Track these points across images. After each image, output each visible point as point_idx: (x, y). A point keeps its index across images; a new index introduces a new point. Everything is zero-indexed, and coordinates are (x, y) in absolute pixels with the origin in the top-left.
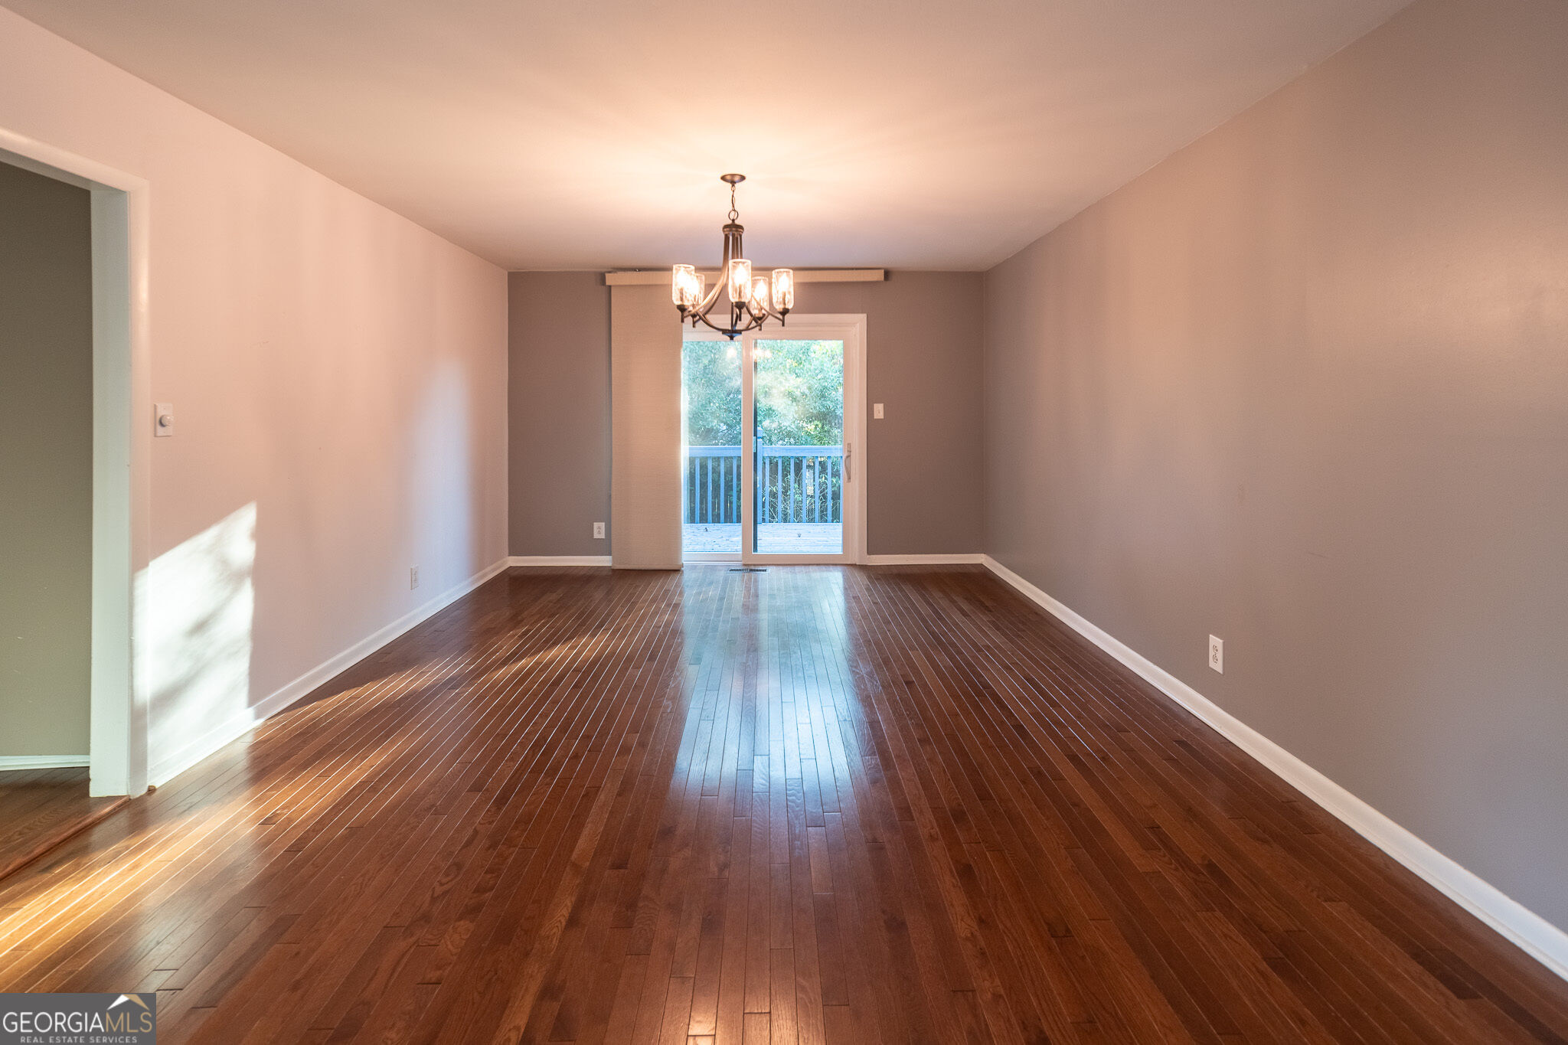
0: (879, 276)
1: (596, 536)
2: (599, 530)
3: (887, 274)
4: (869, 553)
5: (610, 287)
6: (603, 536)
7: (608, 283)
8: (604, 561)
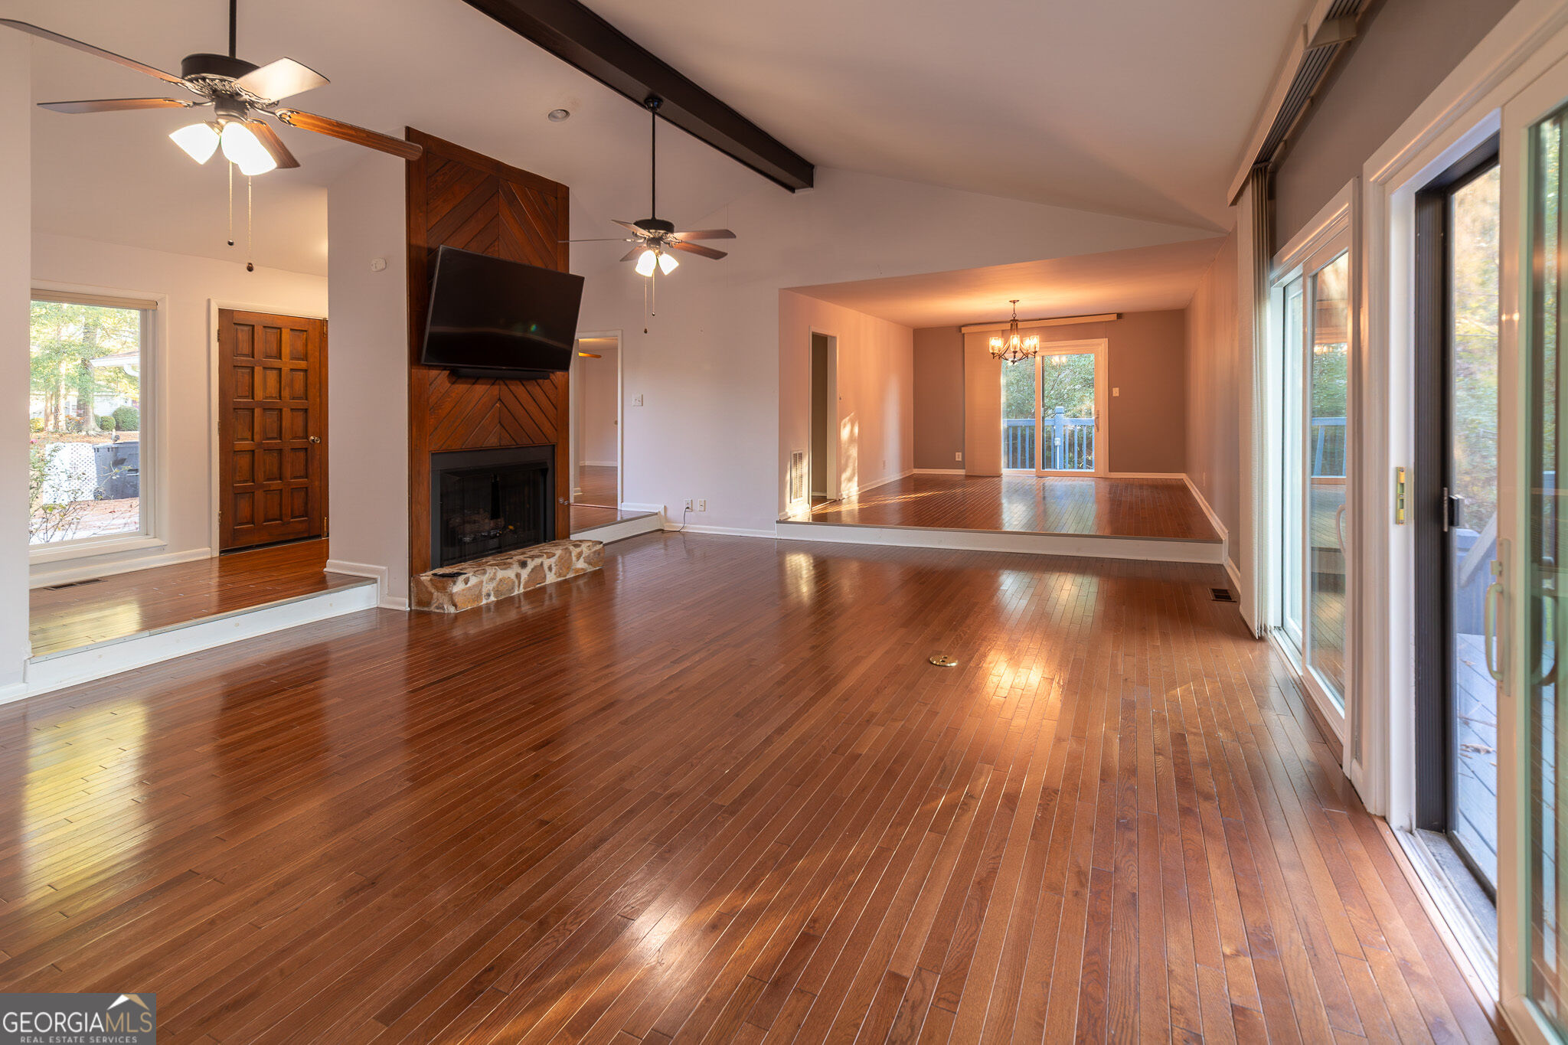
0: (1114, 317)
1: (957, 459)
2: (959, 457)
3: (1120, 316)
4: (1110, 471)
5: (964, 334)
6: (960, 459)
7: (963, 332)
8: (962, 472)
